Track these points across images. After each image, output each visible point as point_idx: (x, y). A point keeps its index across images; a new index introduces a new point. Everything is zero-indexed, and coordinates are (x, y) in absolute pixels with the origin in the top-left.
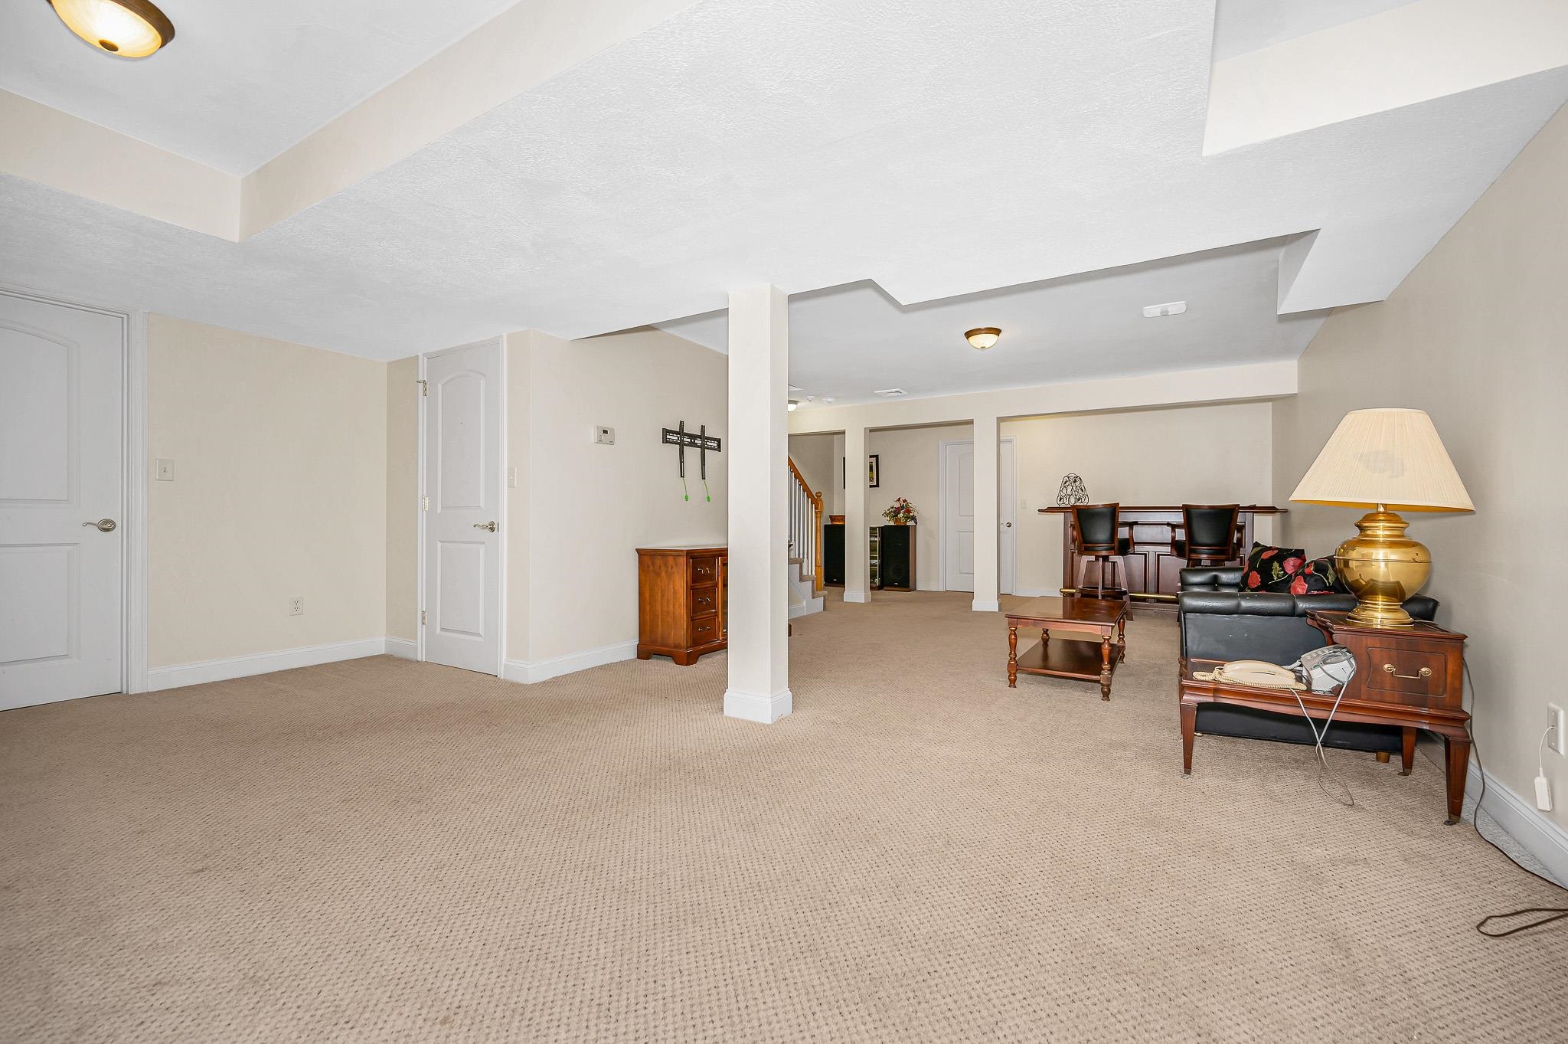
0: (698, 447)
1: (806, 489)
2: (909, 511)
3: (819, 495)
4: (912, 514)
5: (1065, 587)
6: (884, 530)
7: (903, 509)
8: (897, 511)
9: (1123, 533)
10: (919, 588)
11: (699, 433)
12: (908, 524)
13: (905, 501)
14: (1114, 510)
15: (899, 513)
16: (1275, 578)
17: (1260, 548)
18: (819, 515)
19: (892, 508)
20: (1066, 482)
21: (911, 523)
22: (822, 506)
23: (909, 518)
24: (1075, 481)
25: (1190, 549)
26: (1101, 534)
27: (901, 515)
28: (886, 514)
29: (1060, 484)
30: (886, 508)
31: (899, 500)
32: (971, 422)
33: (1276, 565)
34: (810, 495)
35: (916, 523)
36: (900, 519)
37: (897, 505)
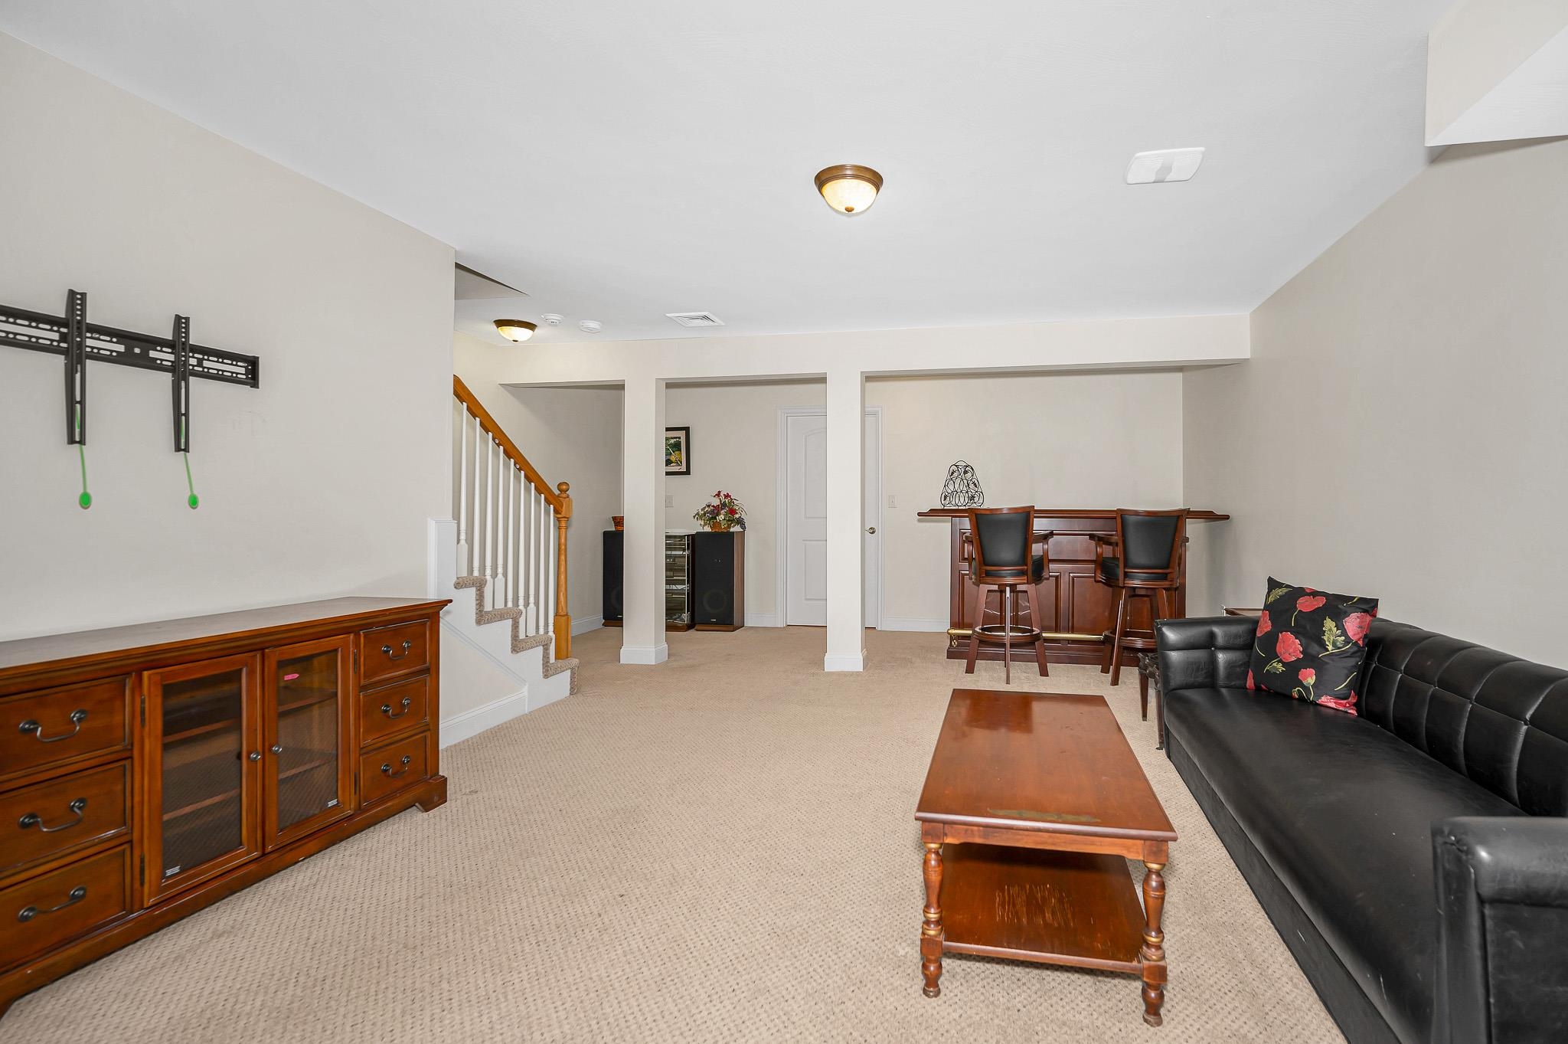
0: (161, 368)
1: (532, 476)
2: (733, 512)
3: (563, 487)
4: (737, 516)
5: (954, 625)
6: (694, 540)
7: (724, 510)
8: (715, 511)
9: (1037, 549)
10: (748, 623)
11: (168, 336)
12: (732, 530)
13: (727, 496)
14: (1027, 515)
15: (718, 514)
16: (1330, 648)
17: (1285, 590)
18: (563, 524)
19: (709, 506)
20: (952, 473)
21: (736, 529)
22: (569, 506)
23: (732, 521)
24: (966, 472)
25: (1126, 573)
26: (1007, 551)
27: (721, 517)
28: (698, 516)
29: (945, 475)
30: (699, 506)
31: (718, 494)
32: (822, 380)
33: (1329, 624)
34: (542, 488)
35: (744, 528)
36: (720, 523)
37: (716, 502)
